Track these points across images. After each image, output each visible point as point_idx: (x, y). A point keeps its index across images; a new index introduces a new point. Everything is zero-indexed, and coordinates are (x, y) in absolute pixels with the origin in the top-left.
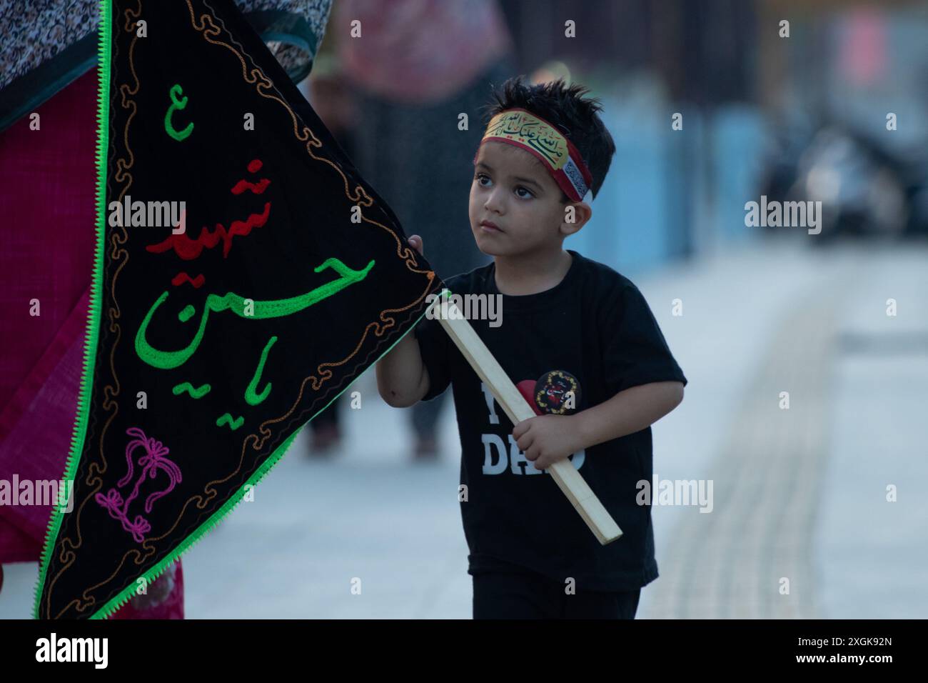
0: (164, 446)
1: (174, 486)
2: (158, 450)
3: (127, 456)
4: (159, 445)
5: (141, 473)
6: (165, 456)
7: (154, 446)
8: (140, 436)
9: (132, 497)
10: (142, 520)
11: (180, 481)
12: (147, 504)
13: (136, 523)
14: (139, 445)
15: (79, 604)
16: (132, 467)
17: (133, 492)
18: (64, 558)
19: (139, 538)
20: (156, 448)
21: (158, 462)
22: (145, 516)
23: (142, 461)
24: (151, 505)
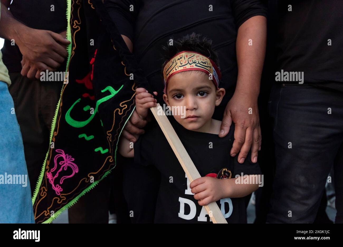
0: (72, 157)
1: (74, 174)
2: (69, 159)
3: (54, 160)
4: (70, 157)
5: (60, 168)
6: (72, 162)
7: (67, 157)
8: (62, 153)
9: (56, 177)
10: (59, 187)
11: (77, 172)
12: (61, 180)
13: (56, 187)
14: (60, 156)
15: (46, 212)
16: (57, 165)
17: (56, 175)
18: (42, 194)
19: (58, 193)
20: (68, 158)
21: (69, 164)
22: (60, 185)
23: (61, 163)
24: (63, 181)
